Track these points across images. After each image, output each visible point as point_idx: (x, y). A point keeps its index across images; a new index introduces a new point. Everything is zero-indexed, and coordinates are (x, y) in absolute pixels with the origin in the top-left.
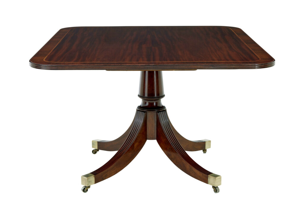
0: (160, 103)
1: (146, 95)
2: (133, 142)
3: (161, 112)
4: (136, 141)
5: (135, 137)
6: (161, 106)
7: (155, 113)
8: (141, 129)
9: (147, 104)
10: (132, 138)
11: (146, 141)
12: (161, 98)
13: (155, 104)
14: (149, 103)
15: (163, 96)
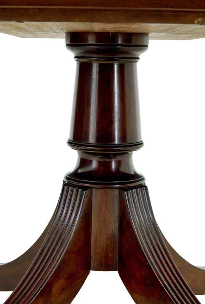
0: (128, 164)
1: (92, 139)
2: (48, 277)
3: (132, 188)
4: (56, 275)
5: (56, 264)
6: (133, 173)
7: (116, 192)
8: (76, 239)
9: (94, 165)
10: (44, 266)
11: (88, 273)
12: (131, 150)
13: (113, 166)
14: (99, 162)
15: (138, 145)
